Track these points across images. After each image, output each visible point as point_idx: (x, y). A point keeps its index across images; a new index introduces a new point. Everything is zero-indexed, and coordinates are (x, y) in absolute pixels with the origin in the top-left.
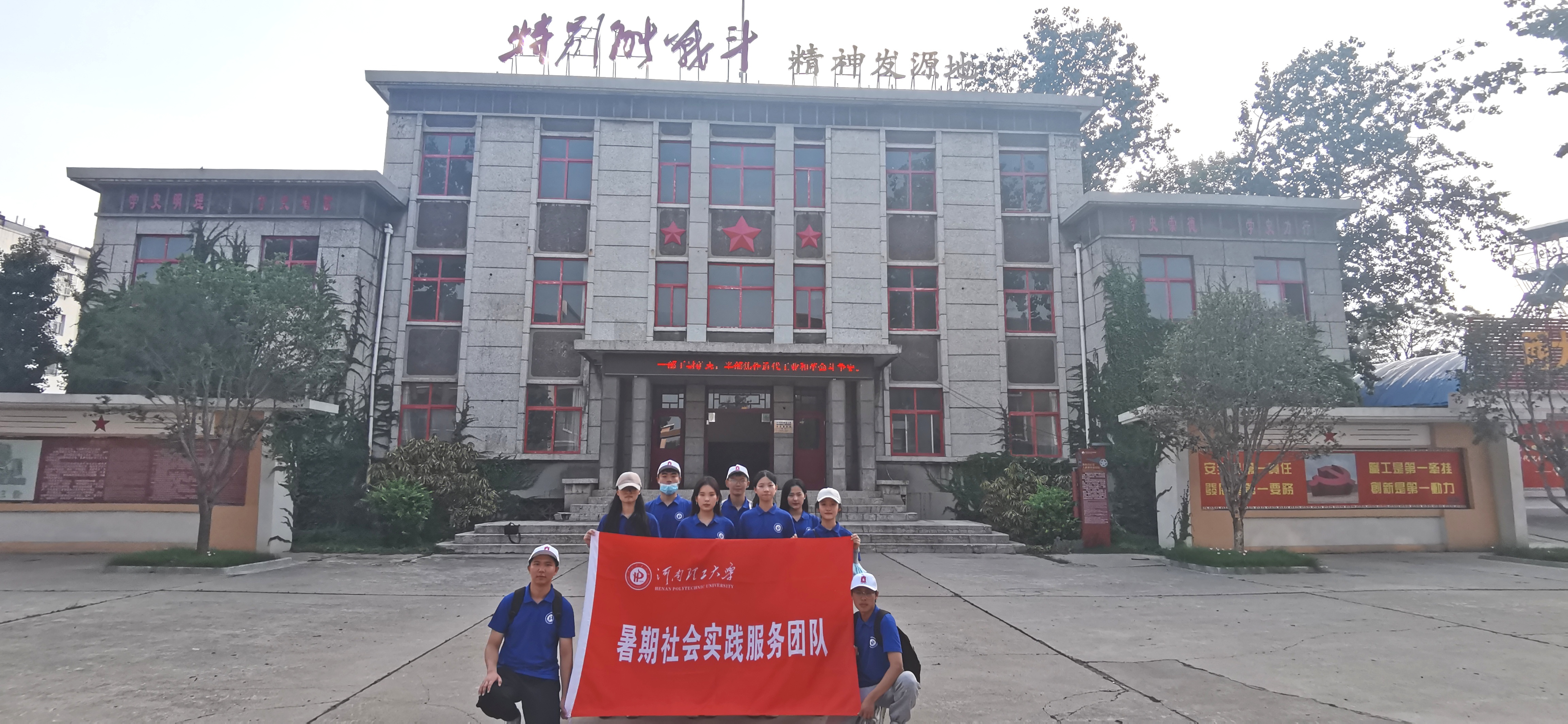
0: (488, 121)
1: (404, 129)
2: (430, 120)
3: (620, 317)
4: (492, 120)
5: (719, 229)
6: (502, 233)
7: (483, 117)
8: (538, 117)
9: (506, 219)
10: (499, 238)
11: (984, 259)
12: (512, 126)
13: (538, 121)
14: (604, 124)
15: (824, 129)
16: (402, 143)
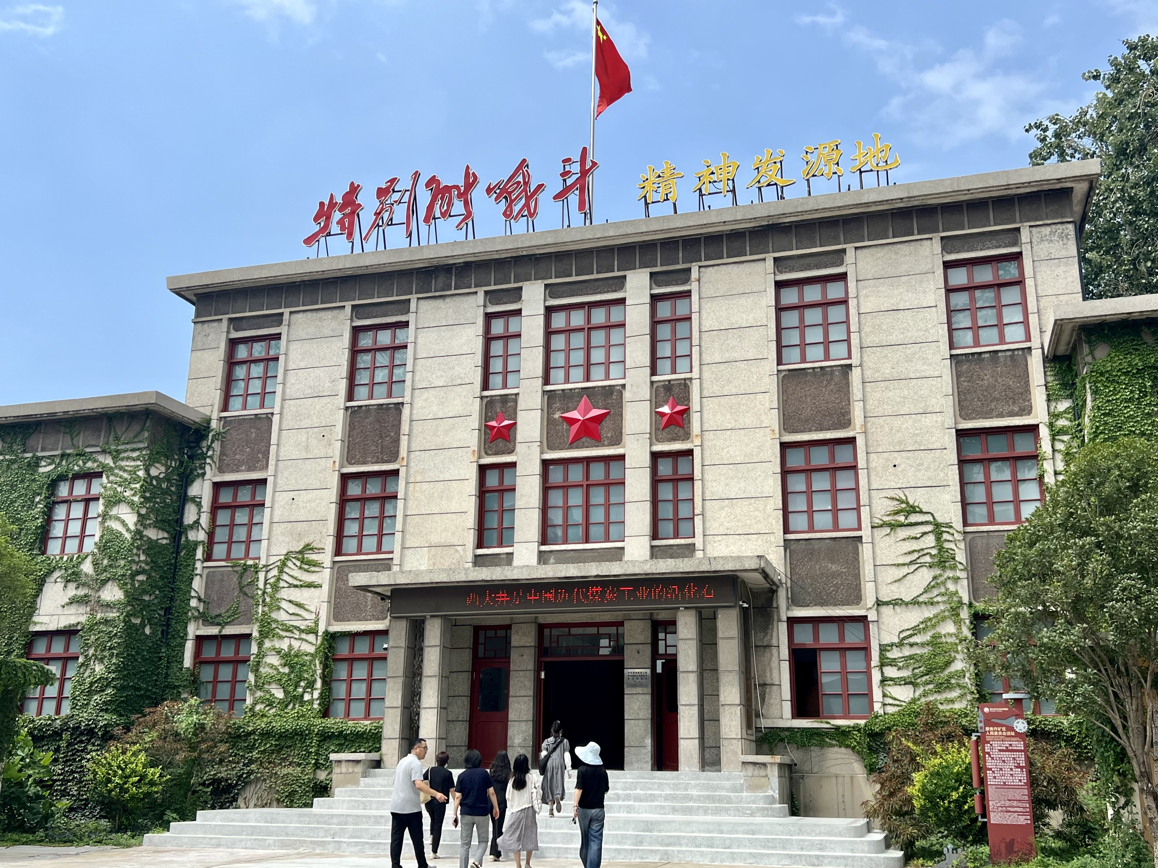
0: (295, 317)
1: (210, 338)
2: (236, 323)
3: (435, 539)
4: (300, 315)
5: (557, 416)
6: (307, 448)
7: (291, 313)
8: (348, 305)
9: (311, 431)
10: (304, 455)
11: (928, 420)
12: (321, 320)
13: (348, 309)
14: (422, 302)
15: (689, 270)
16: (206, 354)
